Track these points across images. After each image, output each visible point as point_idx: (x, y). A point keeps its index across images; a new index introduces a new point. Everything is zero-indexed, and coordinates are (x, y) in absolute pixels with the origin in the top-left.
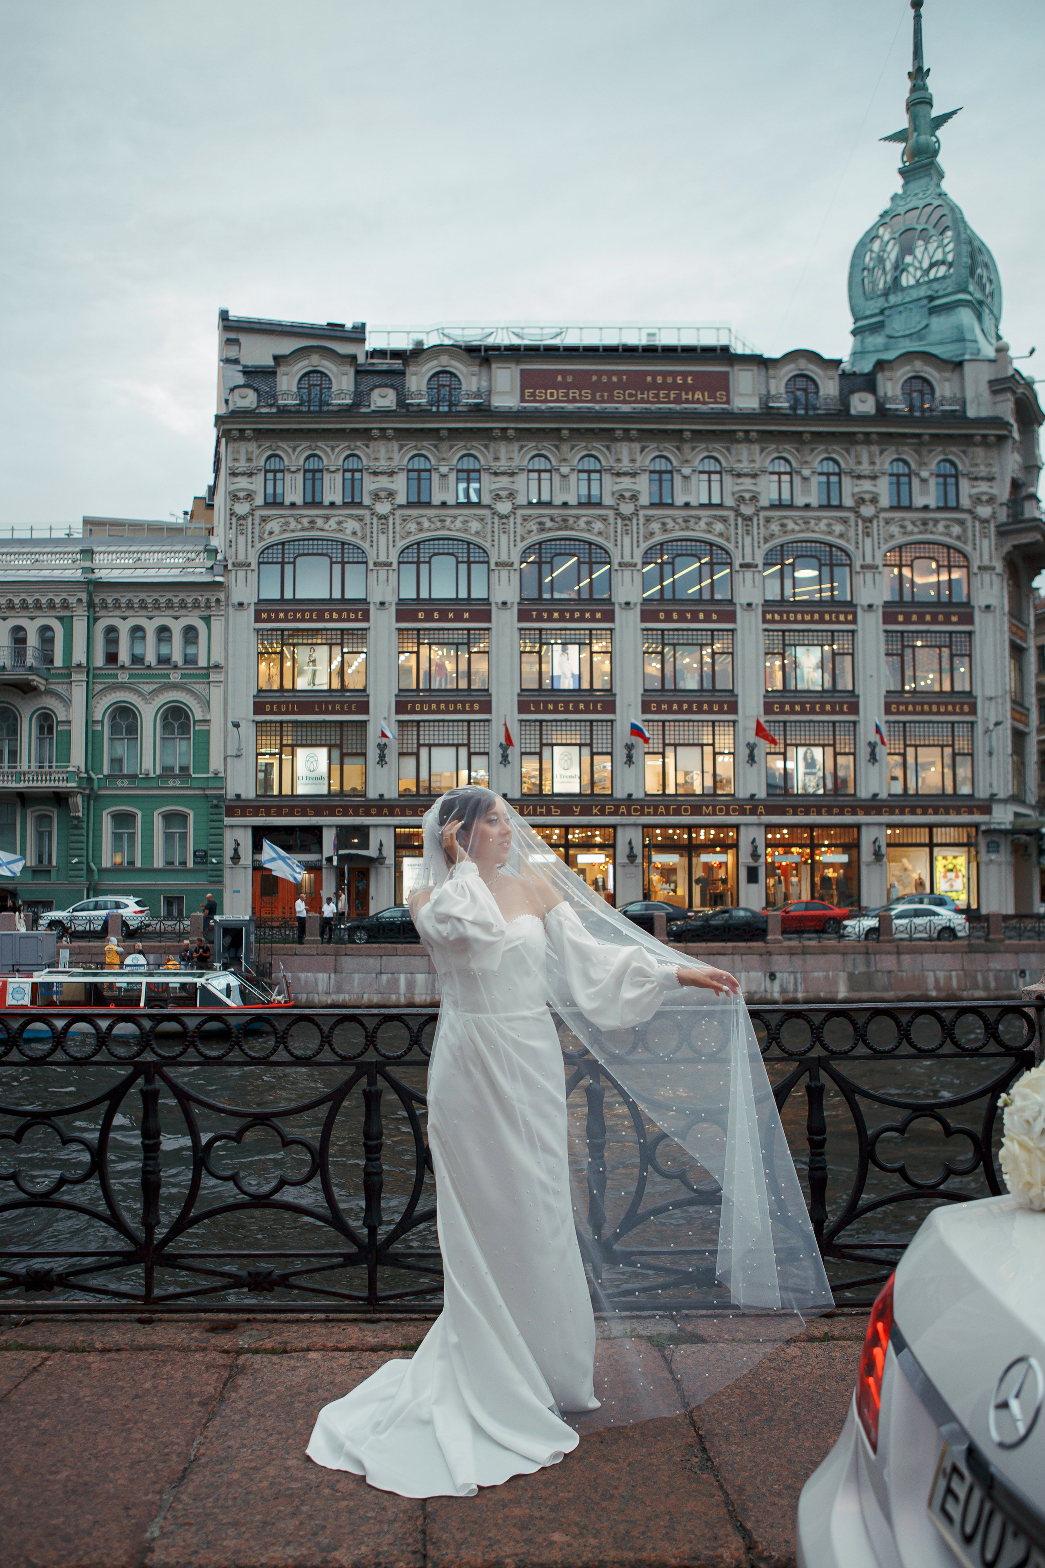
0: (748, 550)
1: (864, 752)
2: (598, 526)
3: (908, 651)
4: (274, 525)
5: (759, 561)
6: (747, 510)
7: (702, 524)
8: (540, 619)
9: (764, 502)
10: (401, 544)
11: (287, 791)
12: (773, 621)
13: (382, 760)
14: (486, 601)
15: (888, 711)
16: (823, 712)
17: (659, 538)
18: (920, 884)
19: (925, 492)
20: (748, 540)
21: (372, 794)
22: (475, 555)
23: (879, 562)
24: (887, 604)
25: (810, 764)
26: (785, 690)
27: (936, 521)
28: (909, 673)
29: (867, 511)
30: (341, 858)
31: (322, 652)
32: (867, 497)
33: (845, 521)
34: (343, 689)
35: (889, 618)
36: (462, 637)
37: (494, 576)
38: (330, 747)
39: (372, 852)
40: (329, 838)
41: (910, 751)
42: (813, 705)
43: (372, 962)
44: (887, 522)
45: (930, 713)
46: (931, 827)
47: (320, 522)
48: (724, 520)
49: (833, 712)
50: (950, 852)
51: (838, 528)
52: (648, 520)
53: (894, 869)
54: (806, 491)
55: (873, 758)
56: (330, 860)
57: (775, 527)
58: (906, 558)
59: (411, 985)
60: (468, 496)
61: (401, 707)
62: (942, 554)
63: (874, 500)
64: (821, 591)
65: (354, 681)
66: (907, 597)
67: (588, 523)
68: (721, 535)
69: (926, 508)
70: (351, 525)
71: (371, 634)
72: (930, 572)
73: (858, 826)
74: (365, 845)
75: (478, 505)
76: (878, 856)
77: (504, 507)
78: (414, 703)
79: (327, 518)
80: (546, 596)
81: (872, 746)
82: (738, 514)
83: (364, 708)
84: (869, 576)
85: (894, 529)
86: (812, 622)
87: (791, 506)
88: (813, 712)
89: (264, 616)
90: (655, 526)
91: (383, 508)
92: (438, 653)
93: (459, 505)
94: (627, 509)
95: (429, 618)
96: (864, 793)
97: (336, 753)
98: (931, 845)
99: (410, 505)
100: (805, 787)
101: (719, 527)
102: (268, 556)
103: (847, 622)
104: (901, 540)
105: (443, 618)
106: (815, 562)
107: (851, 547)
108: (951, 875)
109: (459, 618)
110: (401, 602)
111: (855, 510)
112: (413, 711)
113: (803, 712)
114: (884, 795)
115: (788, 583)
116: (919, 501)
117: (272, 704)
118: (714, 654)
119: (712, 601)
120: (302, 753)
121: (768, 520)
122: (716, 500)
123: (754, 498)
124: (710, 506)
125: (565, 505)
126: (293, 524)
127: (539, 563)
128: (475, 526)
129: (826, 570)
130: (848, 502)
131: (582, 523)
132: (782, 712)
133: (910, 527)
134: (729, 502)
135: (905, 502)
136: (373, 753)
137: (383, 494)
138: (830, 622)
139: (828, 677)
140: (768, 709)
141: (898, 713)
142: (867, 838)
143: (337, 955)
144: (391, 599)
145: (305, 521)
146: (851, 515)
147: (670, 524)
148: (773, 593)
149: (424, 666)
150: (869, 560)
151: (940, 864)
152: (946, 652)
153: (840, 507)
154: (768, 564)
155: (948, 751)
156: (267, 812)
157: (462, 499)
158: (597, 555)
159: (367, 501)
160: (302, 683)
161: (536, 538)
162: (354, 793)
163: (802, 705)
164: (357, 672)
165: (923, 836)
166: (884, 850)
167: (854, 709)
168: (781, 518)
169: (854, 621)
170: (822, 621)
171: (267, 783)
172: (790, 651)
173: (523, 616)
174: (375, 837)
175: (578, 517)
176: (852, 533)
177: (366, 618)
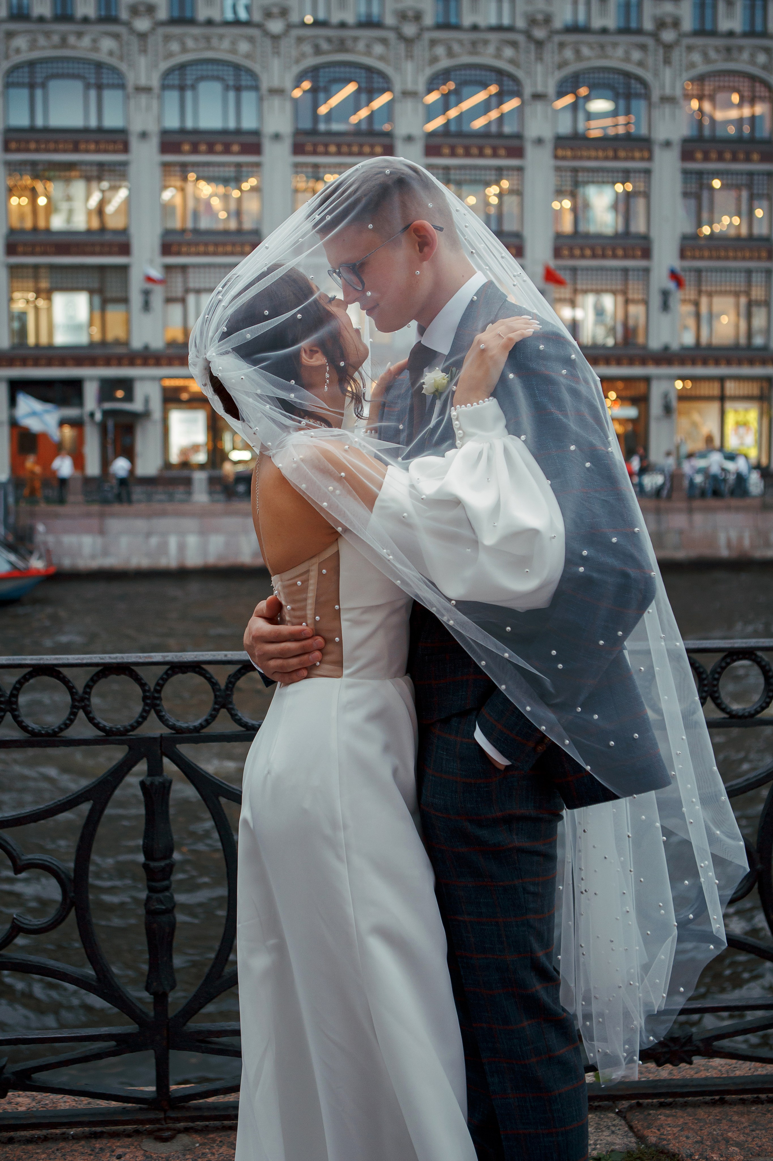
0: (539, 79)
1: (656, 300)
2: (378, 49)
3: (705, 194)
4: (21, 42)
5: (551, 90)
6: (539, 33)
7: (491, 49)
8: (315, 153)
9: (558, 24)
10: (164, 66)
11: (44, 340)
12: (564, 158)
13: (147, 306)
14: (256, 133)
15: (683, 255)
16: (615, 256)
17: (445, 63)
18: (709, 439)
19: (730, 15)
20: (539, 68)
21: (137, 344)
22: (246, 80)
23: (678, 93)
24: (686, 141)
25: (599, 312)
26: (576, 233)
27: (741, 49)
28: (705, 215)
29: (668, 36)
30: (106, 414)
31: (78, 187)
32: (669, 20)
33: (643, 47)
34: (103, 229)
35: (687, 155)
36: (230, 172)
37: (266, 104)
38: (91, 292)
39: (137, 406)
40: (91, 391)
41: (704, 301)
42: (604, 249)
43: (140, 524)
44: (690, 49)
45: (727, 258)
46: (722, 380)
47: (72, 40)
48: (514, 44)
49: (626, 257)
50: (740, 406)
51: (636, 55)
52: (433, 43)
53: (683, 423)
54: (603, 13)
55: (665, 306)
56: (92, 415)
57: (568, 54)
58: (708, 89)
59: (182, 548)
60: (235, 12)
61: (167, 249)
62: (745, 85)
63: (676, 24)
64: (616, 126)
65: (114, 222)
66: (707, 132)
67: (368, 46)
68: (512, 61)
69: (731, 34)
70: (107, 44)
71: (133, 170)
72: (730, 105)
73: (647, 380)
74: (129, 397)
75: (248, 24)
76: (668, 410)
77: (276, 26)
78: (180, 244)
79: (80, 35)
80: (322, 127)
81: (665, 294)
82: (529, 36)
83: (125, 249)
84: (667, 109)
85: (696, 57)
86: (606, 158)
87: (586, 30)
88: (604, 256)
89: (13, 145)
90: (440, 51)
91: (142, 24)
92: (205, 189)
93: (227, 24)
94: (410, 30)
95: (195, 150)
96: (655, 344)
97: (97, 300)
98: (722, 398)
99: (173, 21)
100: (594, 337)
101: (508, 52)
102: (14, 78)
103: (642, 159)
104: (702, 68)
105: (211, 151)
106: (609, 93)
107: (648, 76)
108: (742, 430)
109: (227, 151)
110: (165, 133)
111: (655, 35)
112: (178, 253)
113: (594, 256)
114: (675, 346)
115: (581, 116)
116: (724, 25)
117: (25, 245)
118: (500, 196)
119: (500, 135)
120: (59, 300)
121: (562, 45)
122: (506, 21)
123: (548, 20)
124: (499, 28)
125: (343, 25)
126: (42, 41)
127: (314, 91)
128: (244, 47)
129: (622, 103)
130: (648, 25)
131: (361, 46)
132: (572, 256)
133: (712, 54)
134: (521, 23)
135: (708, 26)
136: (136, 299)
137: (142, 8)
138: (626, 159)
139: (621, 220)
140: (557, 253)
141: (694, 258)
142: (657, 391)
143: (102, 516)
144: (153, 128)
145: (56, 39)
146: (650, 41)
147: (456, 48)
148: (565, 127)
149: (191, 204)
150: (668, 91)
151: (731, 419)
152: (745, 194)
153: (639, 32)
154: (560, 94)
155: (743, 300)
156: (24, 362)
157: (229, 16)
158: (377, 82)
159: (124, 15)
160: (57, 223)
161: (311, 61)
162: (117, 343)
163: (593, 249)
164: (117, 211)
165: (714, 389)
166: (674, 403)
167: (647, 253)
168: (577, 43)
169: (650, 159)
170: (616, 158)
171: (23, 332)
172: (581, 190)
173: (298, 149)
174: (140, 390)
175: (356, 39)
176: (650, 61)
177: (126, 149)
